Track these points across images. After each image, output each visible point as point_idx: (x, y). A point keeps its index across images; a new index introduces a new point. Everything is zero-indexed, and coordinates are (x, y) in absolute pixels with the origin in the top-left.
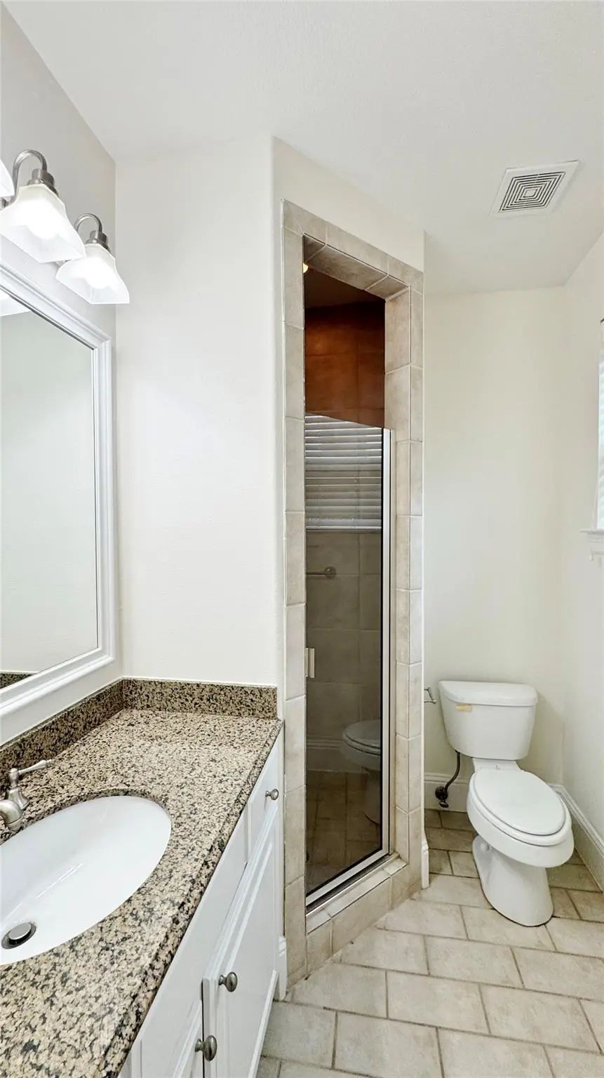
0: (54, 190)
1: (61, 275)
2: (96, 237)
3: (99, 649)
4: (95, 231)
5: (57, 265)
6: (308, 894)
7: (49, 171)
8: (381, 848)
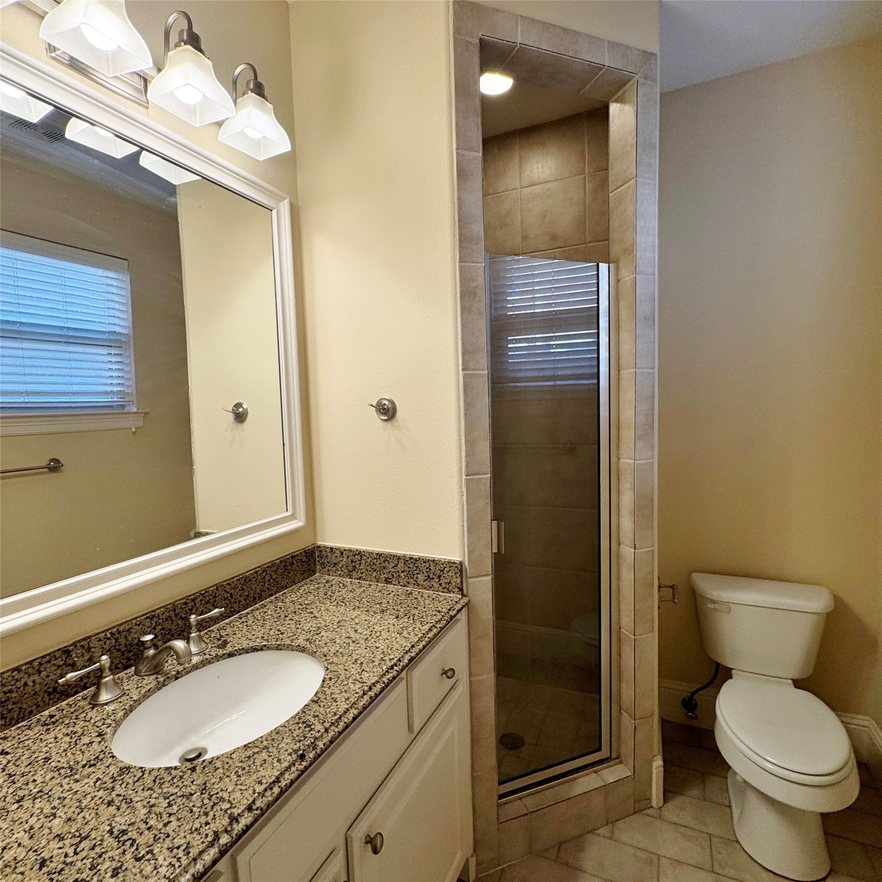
0: (201, 51)
1: (224, 135)
2: (252, 86)
3: (289, 513)
4: (250, 80)
5: (219, 124)
6: (500, 783)
7: (195, 30)
8: (600, 749)
